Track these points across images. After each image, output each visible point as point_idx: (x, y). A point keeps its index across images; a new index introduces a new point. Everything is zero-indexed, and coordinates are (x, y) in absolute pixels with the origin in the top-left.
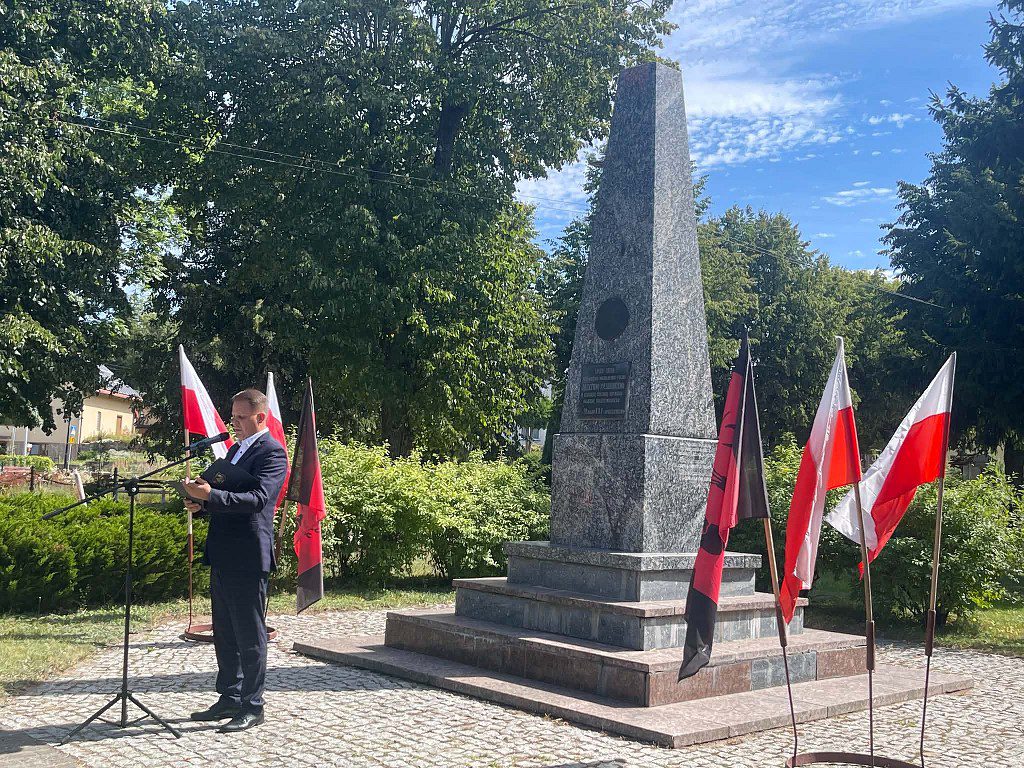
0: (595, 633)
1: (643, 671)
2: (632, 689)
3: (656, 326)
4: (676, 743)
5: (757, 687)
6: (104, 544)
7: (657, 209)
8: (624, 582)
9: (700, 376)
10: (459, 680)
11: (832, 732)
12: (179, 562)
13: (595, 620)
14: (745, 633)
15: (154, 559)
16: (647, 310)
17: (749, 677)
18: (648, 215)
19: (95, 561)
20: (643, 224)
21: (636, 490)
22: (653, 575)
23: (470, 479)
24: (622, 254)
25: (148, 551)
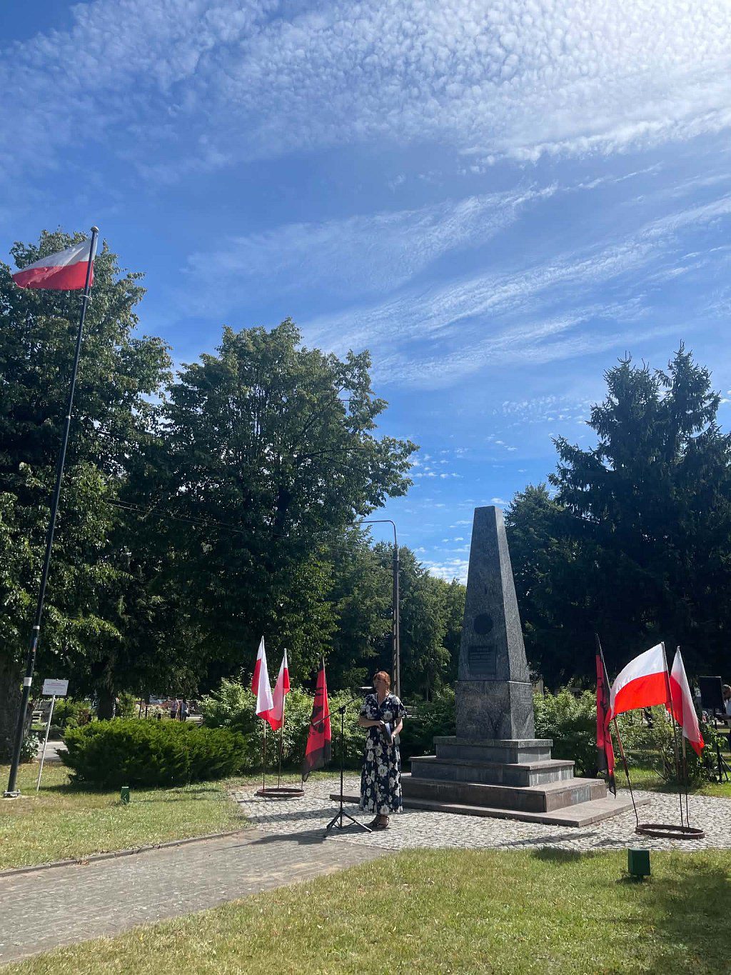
0: (501, 780)
1: (540, 795)
2: (537, 802)
4: (580, 825)
8: (508, 754)
10: (449, 806)
12: (230, 755)
13: (500, 774)
17: (573, 798)
19: (198, 756)
21: (506, 708)
22: (523, 750)
24: (486, 593)
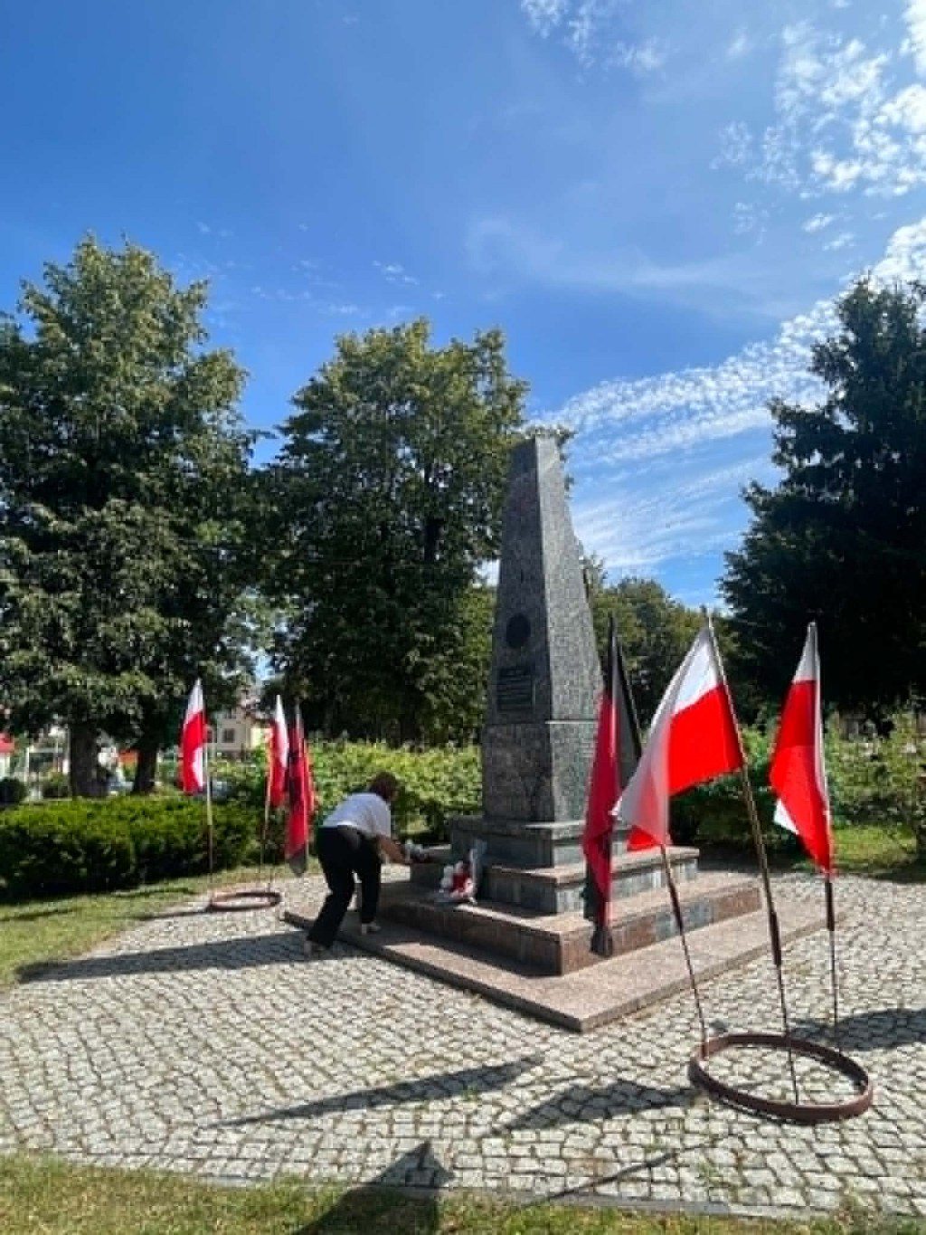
0: (516, 900)
1: (553, 940)
2: (546, 957)
3: (552, 633)
4: (584, 1026)
5: (663, 939)
6: (156, 833)
7: (545, 543)
8: (540, 850)
9: (592, 671)
11: (736, 991)
14: (648, 886)
15: (199, 842)
16: (543, 621)
17: (654, 931)
18: (538, 549)
20: (536, 557)
21: (545, 770)
22: (563, 842)
23: (446, 762)
25: (194, 836)
